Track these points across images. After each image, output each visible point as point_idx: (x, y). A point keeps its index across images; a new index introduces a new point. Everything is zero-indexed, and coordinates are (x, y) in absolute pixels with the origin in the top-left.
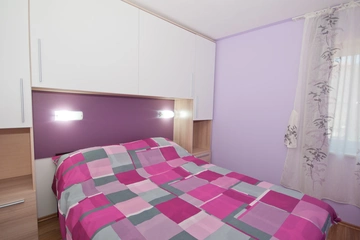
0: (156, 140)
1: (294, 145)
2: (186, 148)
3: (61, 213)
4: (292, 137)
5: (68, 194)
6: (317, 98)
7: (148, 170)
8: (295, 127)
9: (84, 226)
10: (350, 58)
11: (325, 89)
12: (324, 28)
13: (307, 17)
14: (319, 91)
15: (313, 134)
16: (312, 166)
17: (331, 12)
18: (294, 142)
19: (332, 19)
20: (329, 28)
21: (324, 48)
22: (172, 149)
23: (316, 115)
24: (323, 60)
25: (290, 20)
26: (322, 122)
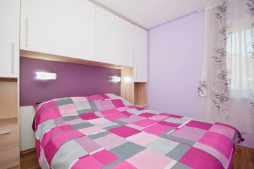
0: (108, 95)
1: (205, 93)
2: (130, 101)
3: (38, 139)
4: (203, 88)
5: (43, 125)
6: (218, 60)
7: (103, 113)
8: (204, 82)
9: (54, 142)
10: (237, 34)
11: (223, 53)
12: (218, 15)
13: (207, 9)
14: (219, 55)
15: (217, 84)
16: (219, 107)
17: (222, 4)
18: (205, 92)
19: (223, 9)
20: (222, 14)
21: (220, 27)
22: (120, 101)
23: (219, 72)
24: (220, 35)
25: (196, 12)
26: (223, 76)
